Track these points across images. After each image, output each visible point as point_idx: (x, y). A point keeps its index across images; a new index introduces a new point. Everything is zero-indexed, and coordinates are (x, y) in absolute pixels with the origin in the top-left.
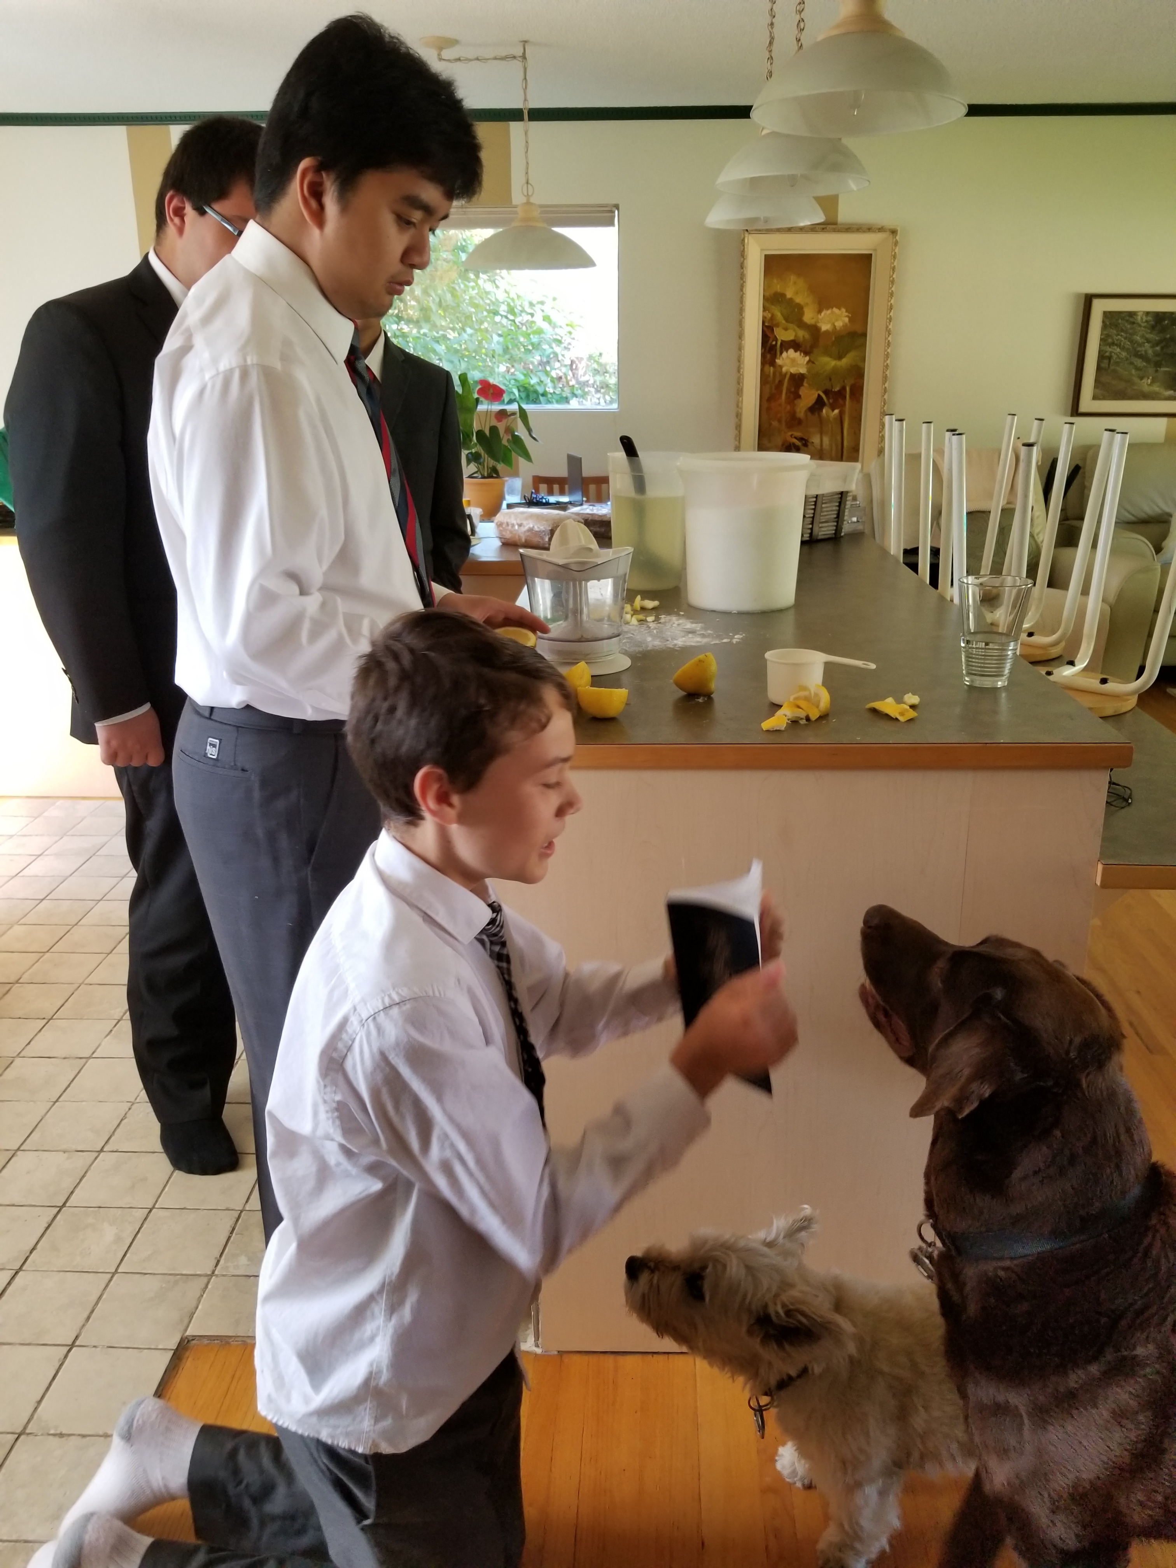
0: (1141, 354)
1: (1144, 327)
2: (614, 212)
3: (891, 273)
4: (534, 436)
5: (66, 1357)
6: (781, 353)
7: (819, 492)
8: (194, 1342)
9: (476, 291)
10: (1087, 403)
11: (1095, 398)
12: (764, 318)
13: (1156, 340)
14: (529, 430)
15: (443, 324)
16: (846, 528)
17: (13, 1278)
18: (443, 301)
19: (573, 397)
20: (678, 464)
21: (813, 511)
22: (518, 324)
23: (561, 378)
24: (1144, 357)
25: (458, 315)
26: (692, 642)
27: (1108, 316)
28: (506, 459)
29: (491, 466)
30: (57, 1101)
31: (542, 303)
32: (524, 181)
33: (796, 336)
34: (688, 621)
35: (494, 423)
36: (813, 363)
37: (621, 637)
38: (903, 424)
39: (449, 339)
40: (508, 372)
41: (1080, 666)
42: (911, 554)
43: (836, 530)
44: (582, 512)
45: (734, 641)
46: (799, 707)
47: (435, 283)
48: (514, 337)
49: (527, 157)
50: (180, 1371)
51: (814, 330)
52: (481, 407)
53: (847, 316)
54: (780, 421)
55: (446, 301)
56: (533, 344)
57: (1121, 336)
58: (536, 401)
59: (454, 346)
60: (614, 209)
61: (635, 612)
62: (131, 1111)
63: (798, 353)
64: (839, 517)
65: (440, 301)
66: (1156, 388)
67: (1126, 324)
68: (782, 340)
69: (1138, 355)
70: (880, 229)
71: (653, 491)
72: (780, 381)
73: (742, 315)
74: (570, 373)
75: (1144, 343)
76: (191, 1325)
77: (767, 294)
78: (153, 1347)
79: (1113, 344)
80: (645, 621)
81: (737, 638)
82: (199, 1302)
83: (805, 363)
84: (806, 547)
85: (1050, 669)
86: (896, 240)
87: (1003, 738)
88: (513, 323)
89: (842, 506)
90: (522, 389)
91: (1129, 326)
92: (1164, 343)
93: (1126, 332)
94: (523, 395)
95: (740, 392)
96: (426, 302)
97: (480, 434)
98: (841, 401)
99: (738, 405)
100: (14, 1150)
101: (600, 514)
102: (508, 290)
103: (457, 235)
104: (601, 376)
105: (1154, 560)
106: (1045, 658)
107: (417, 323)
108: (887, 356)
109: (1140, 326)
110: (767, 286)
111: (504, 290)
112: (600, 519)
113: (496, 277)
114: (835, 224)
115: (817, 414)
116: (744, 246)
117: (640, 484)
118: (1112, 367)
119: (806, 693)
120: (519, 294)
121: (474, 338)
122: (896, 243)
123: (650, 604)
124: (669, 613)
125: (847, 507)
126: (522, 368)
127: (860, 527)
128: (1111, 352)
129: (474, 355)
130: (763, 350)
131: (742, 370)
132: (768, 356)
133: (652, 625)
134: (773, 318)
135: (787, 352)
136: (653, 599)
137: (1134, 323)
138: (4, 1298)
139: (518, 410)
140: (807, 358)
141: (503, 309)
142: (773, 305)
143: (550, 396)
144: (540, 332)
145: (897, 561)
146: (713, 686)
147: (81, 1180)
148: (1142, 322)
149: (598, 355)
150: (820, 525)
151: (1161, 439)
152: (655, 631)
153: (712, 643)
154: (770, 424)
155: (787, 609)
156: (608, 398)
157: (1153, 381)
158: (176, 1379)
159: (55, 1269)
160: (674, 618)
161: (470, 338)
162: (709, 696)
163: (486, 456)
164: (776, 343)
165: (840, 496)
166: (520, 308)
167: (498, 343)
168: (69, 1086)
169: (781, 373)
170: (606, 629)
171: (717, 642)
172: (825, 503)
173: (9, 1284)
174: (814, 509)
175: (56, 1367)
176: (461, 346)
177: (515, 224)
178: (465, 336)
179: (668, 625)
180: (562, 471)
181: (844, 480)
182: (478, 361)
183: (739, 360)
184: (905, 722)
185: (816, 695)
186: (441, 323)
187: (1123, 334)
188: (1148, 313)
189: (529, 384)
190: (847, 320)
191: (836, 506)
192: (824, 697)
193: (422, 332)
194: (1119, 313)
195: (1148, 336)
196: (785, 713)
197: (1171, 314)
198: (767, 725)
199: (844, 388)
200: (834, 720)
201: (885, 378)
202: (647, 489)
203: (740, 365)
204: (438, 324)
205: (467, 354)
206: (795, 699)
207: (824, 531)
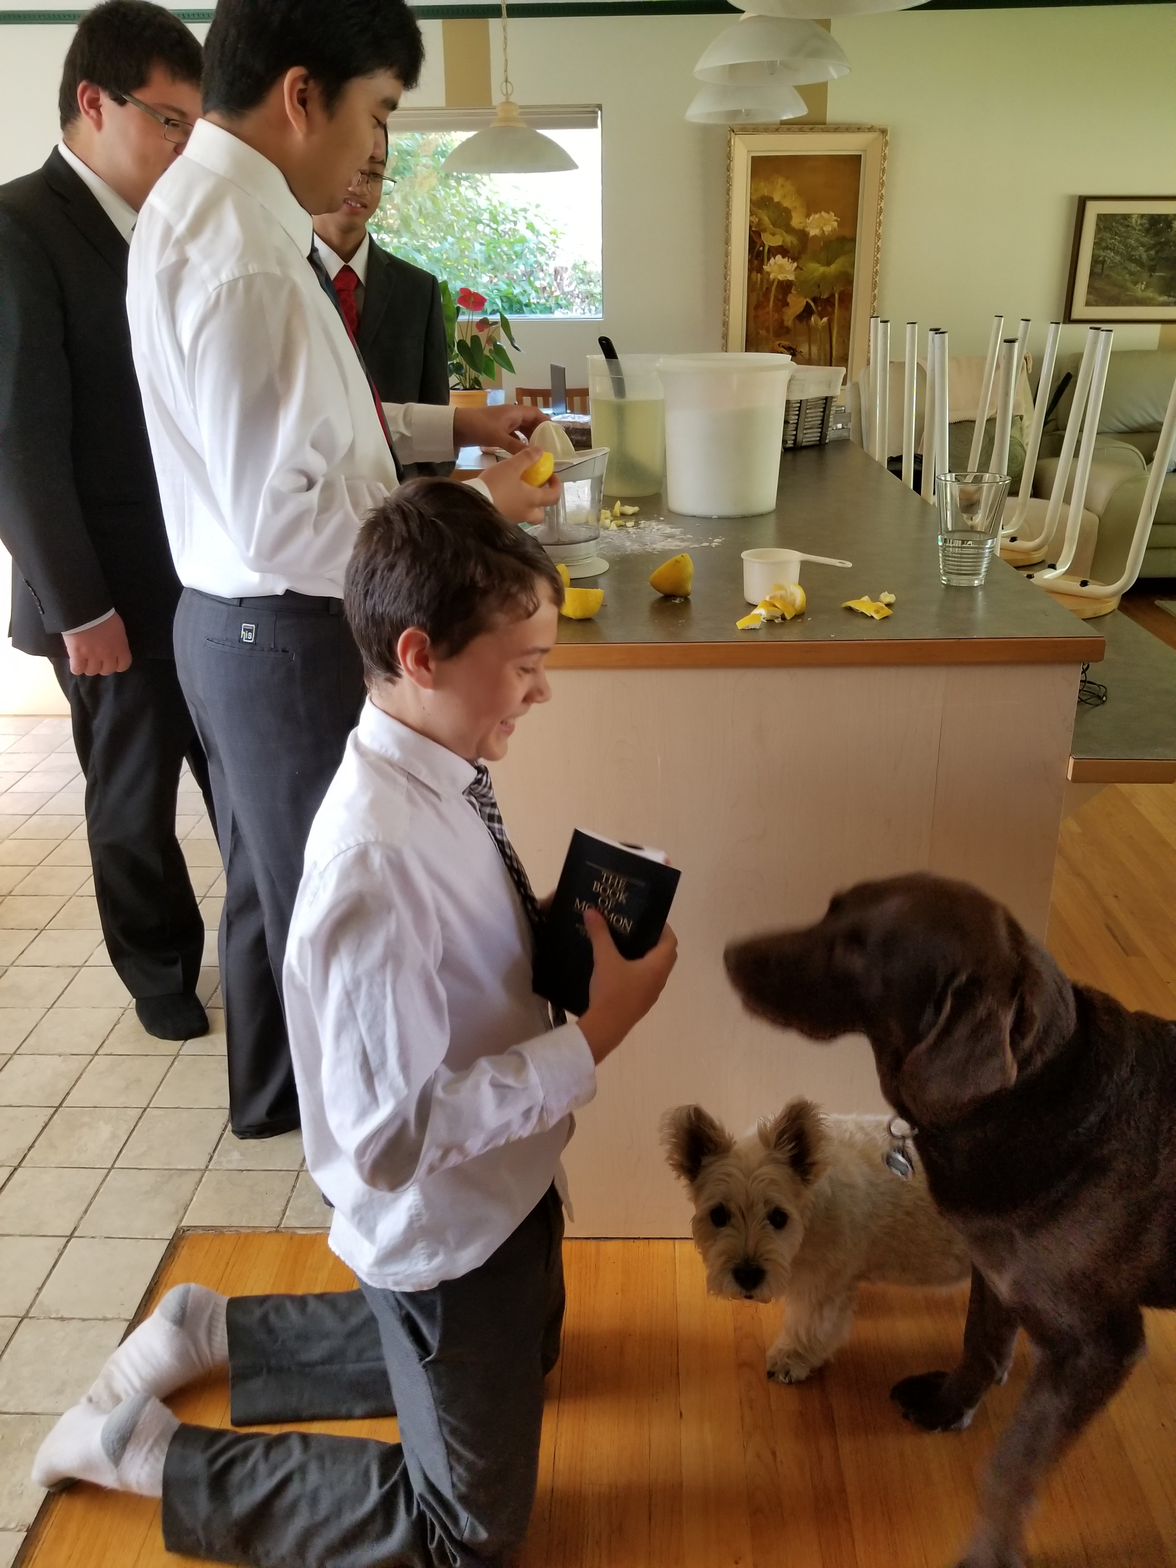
0: (1136, 259)
1: (1140, 230)
2: (597, 113)
3: (881, 175)
4: (516, 346)
5: (65, 1247)
6: (769, 259)
7: (804, 397)
8: (189, 1232)
9: (457, 199)
10: (1080, 310)
11: (1088, 304)
12: (751, 222)
13: (1150, 243)
14: (512, 340)
15: (424, 232)
16: (831, 435)
17: (12, 1174)
18: (423, 209)
19: (558, 308)
20: (658, 365)
21: (797, 417)
22: (500, 232)
23: (545, 288)
24: (1138, 262)
25: (441, 224)
26: (671, 546)
27: (1102, 218)
28: (488, 371)
29: (473, 378)
30: (51, 1007)
31: (525, 210)
32: (503, 79)
33: (783, 241)
34: (668, 526)
35: (476, 332)
36: (801, 269)
37: (599, 539)
38: (888, 325)
39: (430, 249)
40: (491, 282)
41: (1061, 569)
42: (895, 463)
43: (820, 437)
44: (563, 420)
45: (714, 545)
46: (775, 606)
47: (415, 190)
48: (497, 245)
49: (505, 54)
50: (176, 1259)
51: (802, 235)
52: (461, 318)
53: (836, 220)
54: (768, 330)
55: (426, 209)
56: (516, 253)
57: (1115, 239)
58: (520, 311)
59: (435, 255)
60: (597, 109)
61: (615, 518)
62: (124, 1016)
63: (786, 259)
64: (824, 424)
65: (420, 209)
66: (1150, 294)
67: (1120, 228)
68: (769, 246)
69: (1131, 259)
70: (869, 129)
71: (633, 395)
72: (767, 289)
73: (728, 220)
74: (555, 283)
75: (1139, 247)
76: (186, 1216)
77: (754, 198)
78: (149, 1237)
79: (1107, 248)
80: (625, 526)
81: (717, 542)
82: (194, 1194)
83: (793, 269)
84: (789, 456)
85: (1030, 573)
86: (886, 140)
87: (979, 633)
88: (495, 231)
89: (827, 412)
90: (505, 300)
91: (1123, 230)
92: (1161, 246)
93: (1120, 236)
94: (506, 306)
95: (726, 300)
96: (406, 210)
97: (461, 344)
98: (829, 309)
99: (725, 314)
100: (11, 1054)
101: (582, 422)
102: (490, 198)
103: (436, 140)
104: (585, 285)
105: (1144, 469)
106: (1028, 563)
107: (397, 233)
108: (877, 261)
109: (1135, 229)
110: (754, 190)
111: (486, 198)
112: (581, 427)
113: (479, 183)
114: (825, 124)
115: (805, 323)
116: (730, 147)
117: (619, 387)
118: (1106, 272)
119: (782, 592)
120: (502, 202)
121: (456, 247)
122: (886, 144)
123: (630, 510)
124: (648, 519)
125: (832, 412)
126: (505, 278)
127: (845, 434)
128: (1104, 257)
129: (456, 265)
130: (750, 256)
131: (728, 277)
132: (756, 262)
133: (631, 530)
134: (760, 222)
135: (775, 258)
136: (633, 505)
137: (1128, 226)
138: (4, 1193)
139: (500, 320)
140: (795, 264)
141: (486, 217)
142: (760, 209)
143: (533, 306)
144: (523, 240)
145: (882, 467)
146: (689, 587)
147: (76, 1082)
148: (1137, 225)
149: (583, 263)
150: (805, 432)
151: (1154, 346)
152: (634, 536)
153: (691, 547)
154: (758, 333)
155: (769, 514)
156: (593, 308)
157: (1147, 287)
158: (172, 1266)
159: (53, 1166)
160: (654, 524)
161: (451, 247)
162: (686, 598)
163: (468, 366)
164: (764, 249)
165: (825, 401)
166: (503, 216)
167: (481, 252)
168: (63, 993)
169: (768, 280)
170: (583, 533)
171: (696, 546)
172: (810, 409)
173: (8, 1179)
174: (798, 415)
175: (57, 1256)
176: (442, 255)
177: (492, 125)
178: (447, 245)
179: (648, 530)
180: (545, 384)
181: (829, 386)
182: (459, 270)
183: (726, 267)
184: (880, 620)
185: (792, 594)
186: (421, 232)
187: (1117, 237)
188: (1142, 216)
189: (512, 294)
190: (835, 224)
191: (821, 412)
192: (798, 596)
193: (404, 240)
194: (1114, 216)
195: (1142, 239)
196: (761, 612)
197: (1167, 216)
198: (741, 624)
199: (833, 295)
200: (809, 619)
201: (875, 285)
202: (627, 392)
203: (726, 272)
204: (419, 233)
205: (449, 263)
206: (771, 598)
207: (808, 438)
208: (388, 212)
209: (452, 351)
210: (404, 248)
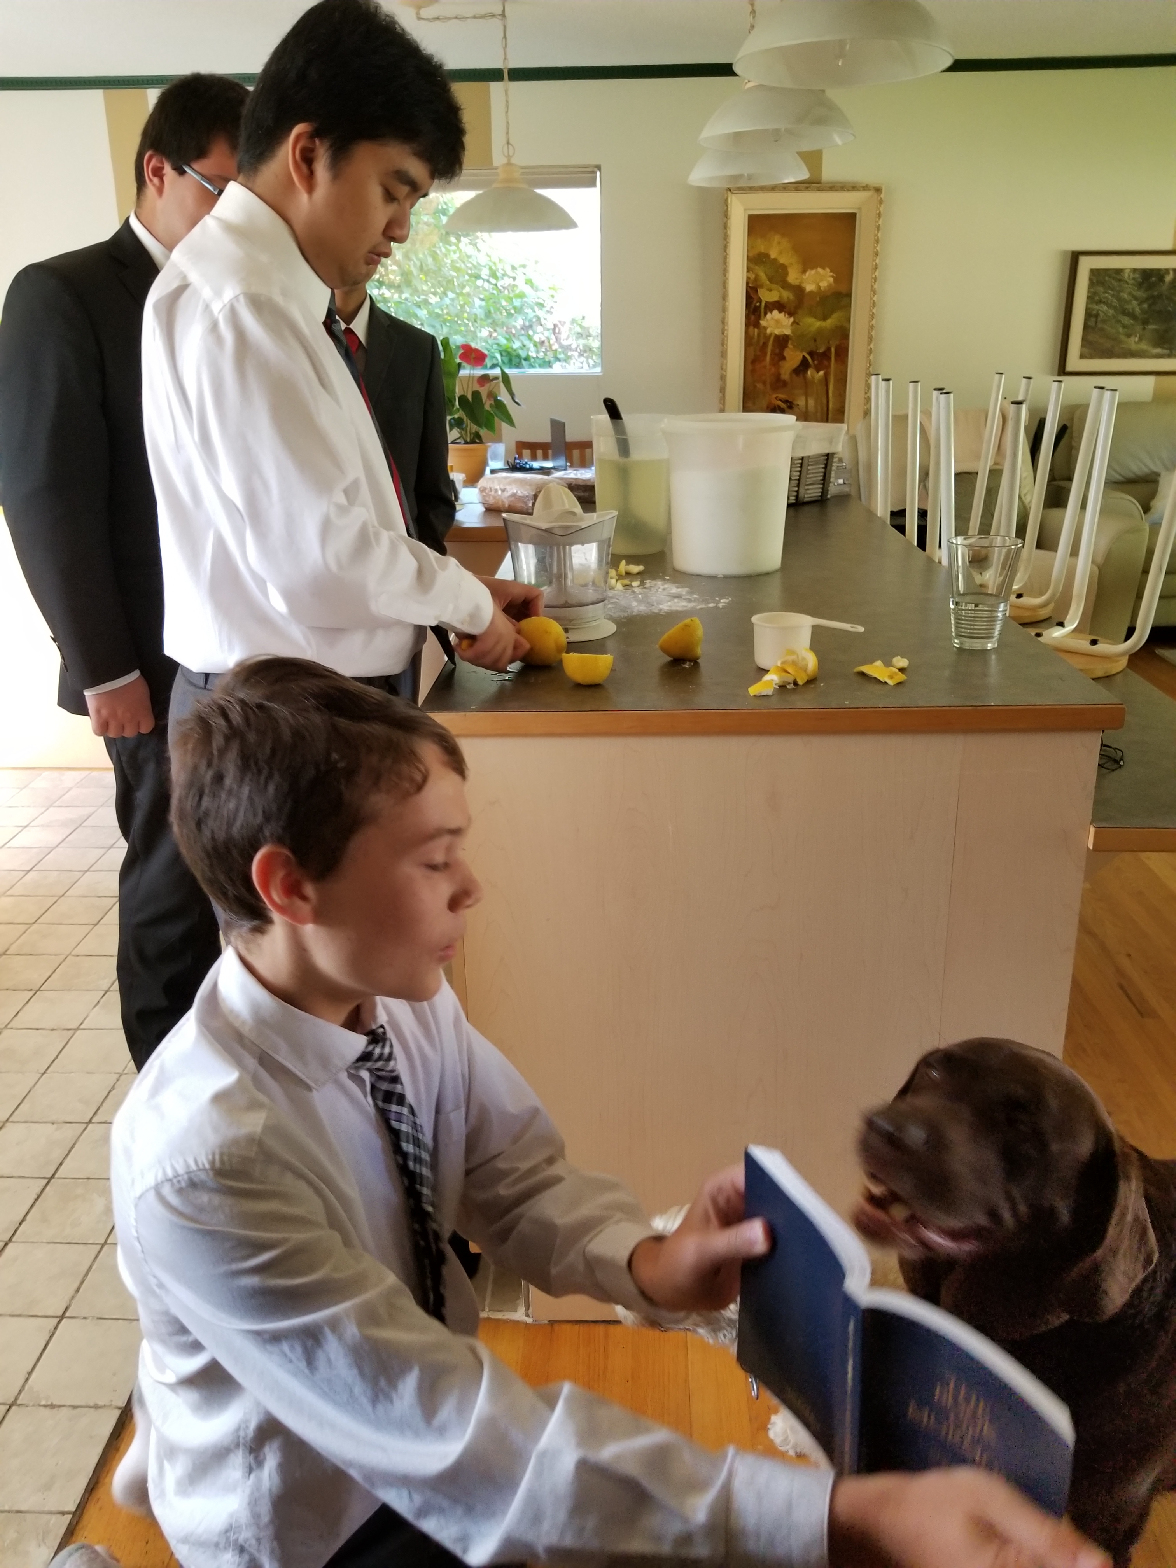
0: (1129, 312)
1: (1132, 284)
2: (596, 173)
3: (876, 232)
4: (517, 400)
5: (56, 1328)
6: (766, 314)
7: (805, 454)
9: (458, 255)
10: (1074, 362)
11: (1082, 356)
12: (748, 278)
13: (1143, 297)
14: (512, 395)
15: (425, 288)
16: (833, 490)
18: (424, 265)
19: (556, 361)
20: (663, 426)
21: (798, 474)
22: (500, 287)
23: (543, 342)
24: (1132, 315)
25: (440, 279)
26: (677, 606)
27: (1097, 275)
28: (490, 426)
29: (474, 432)
30: (45, 1072)
31: (524, 266)
32: (505, 141)
33: (780, 297)
34: (674, 585)
35: (477, 387)
36: (798, 324)
37: (606, 602)
38: (890, 384)
39: (431, 304)
40: (491, 336)
41: (1070, 627)
42: (898, 518)
43: (822, 493)
44: (565, 476)
45: (721, 605)
46: (787, 672)
47: (417, 247)
48: (497, 301)
49: (507, 117)
51: (799, 290)
52: (464, 372)
53: (832, 276)
54: (764, 383)
55: (427, 265)
56: (515, 308)
57: (1109, 293)
58: (518, 366)
59: (436, 311)
60: (596, 169)
61: (620, 577)
62: (119, 1082)
63: (783, 314)
64: (825, 479)
65: (422, 265)
66: (1144, 346)
67: (1113, 281)
68: (766, 301)
69: (1125, 313)
70: (864, 187)
71: (636, 455)
72: (764, 343)
73: (725, 276)
74: (553, 336)
75: (1132, 300)
77: (751, 255)
79: (1100, 302)
80: (630, 586)
81: (723, 602)
83: (790, 323)
84: (792, 510)
85: (1039, 631)
86: (881, 199)
87: (994, 701)
88: (495, 287)
89: (829, 468)
90: (504, 354)
91: (1116, 284)
92: (1153, 300)
93: (1113, 290)
94: (506, 360)
95: (724, 354)
96: (407, 266)
97: (462, 398)
98: (826, 363)
99: (723, 368)
101: (584, 479)
102: (489, 254)
104: (584, 339)
105: (1142, 519)
106: (1034, 620)
107: (398, 288)
108: (873, 316)
109: (1127, 283)
110: (750, 247)
111: (485, 254)
112: (584, 484)
113: (477, 240)
114: (820, 182)
115: (802, 376)
116: (727, 206)
117: (624, 447)
118: (1100, 325)
119: (794, 657)
120: (501, 258)
121: (456, 302)
122: (881, 202)
123: (635, 569)
124: (654, 577)
126: (504, 332)
127: (847, 489)
128: (1098, 310)
129: (456, 319)
130: (747, 312)
131: (726, 332)
132: (753, 317)
133: (637, 590)
134: (757, 279)
135: (771, 313)
136: (638, 564)
137: (1120, 280)
139: (500, 375)
140: (792, 319)
141: (485, 273)
142: (756, 265)
143: (532, 360)
144: (522, 296)
145: (884, 523)
146: (699, 651)
147: (70, 1151)
148: (1129, 279)
149: (581, 318)
150: (806, 488)
151: (1150, 398)
152: (640, 596)
153: (698, 607)
154: (755, 386)
155: (774, 572)
156: (591, 362)
157: (1141, 339)
159: (45, 1241)
160: (659, 583)
161: (452, 303)
162: (695, 661)
163: (469, 421)
164: (761, 304)
165: (826, 458)
166: (502, 272)
167: (480, 307)
168: (57, 1057)
169: (765, 334)
171: (703, 606)
172: (811, 465)
174: (800, 471)
175: (47, 1338)
176: (442, 310)
177: (495, 185)
178: (447, 301)
179: (654, 590)
180: (545, 436)
181: (830, 441)
182: (460, 325)
183: (724, 322)
184: (894, 686)
185: (804, 659)
186: (422, 287)
187: (1110, 291)
188: (1135, 270)
189: (512, 348)
190: (831, 280)
191: (823, 468)
192: (811, 661)
193: (404, 296)
194: (1106, 271)
195: (1135, 293)
196: (773, 678)
197: (1159, 270)
198: (753, 690)
199: (829, 349)
200: (822, 685)
201: (870, 339)
202: (632, 451)
203: (724, 327)
204: (419, 288)
205: (449, 318)
206: (783, 663)
207: (810, 494)
208: (390, 268)
209: (453, 406)
210: (405, 303)
